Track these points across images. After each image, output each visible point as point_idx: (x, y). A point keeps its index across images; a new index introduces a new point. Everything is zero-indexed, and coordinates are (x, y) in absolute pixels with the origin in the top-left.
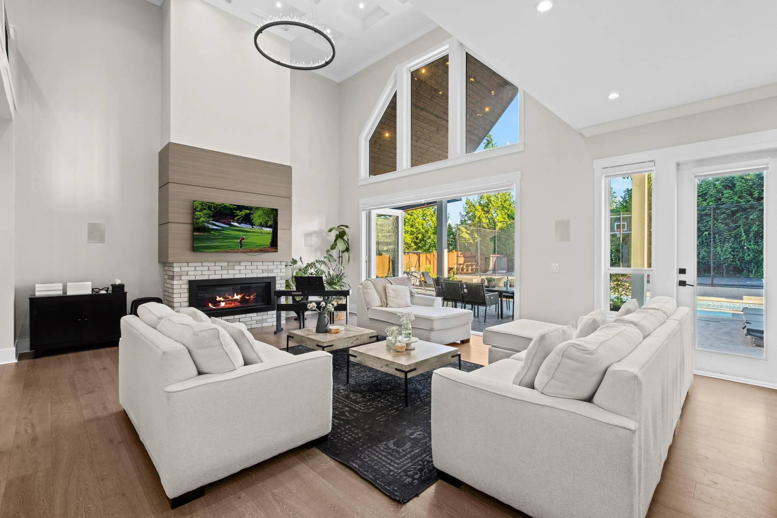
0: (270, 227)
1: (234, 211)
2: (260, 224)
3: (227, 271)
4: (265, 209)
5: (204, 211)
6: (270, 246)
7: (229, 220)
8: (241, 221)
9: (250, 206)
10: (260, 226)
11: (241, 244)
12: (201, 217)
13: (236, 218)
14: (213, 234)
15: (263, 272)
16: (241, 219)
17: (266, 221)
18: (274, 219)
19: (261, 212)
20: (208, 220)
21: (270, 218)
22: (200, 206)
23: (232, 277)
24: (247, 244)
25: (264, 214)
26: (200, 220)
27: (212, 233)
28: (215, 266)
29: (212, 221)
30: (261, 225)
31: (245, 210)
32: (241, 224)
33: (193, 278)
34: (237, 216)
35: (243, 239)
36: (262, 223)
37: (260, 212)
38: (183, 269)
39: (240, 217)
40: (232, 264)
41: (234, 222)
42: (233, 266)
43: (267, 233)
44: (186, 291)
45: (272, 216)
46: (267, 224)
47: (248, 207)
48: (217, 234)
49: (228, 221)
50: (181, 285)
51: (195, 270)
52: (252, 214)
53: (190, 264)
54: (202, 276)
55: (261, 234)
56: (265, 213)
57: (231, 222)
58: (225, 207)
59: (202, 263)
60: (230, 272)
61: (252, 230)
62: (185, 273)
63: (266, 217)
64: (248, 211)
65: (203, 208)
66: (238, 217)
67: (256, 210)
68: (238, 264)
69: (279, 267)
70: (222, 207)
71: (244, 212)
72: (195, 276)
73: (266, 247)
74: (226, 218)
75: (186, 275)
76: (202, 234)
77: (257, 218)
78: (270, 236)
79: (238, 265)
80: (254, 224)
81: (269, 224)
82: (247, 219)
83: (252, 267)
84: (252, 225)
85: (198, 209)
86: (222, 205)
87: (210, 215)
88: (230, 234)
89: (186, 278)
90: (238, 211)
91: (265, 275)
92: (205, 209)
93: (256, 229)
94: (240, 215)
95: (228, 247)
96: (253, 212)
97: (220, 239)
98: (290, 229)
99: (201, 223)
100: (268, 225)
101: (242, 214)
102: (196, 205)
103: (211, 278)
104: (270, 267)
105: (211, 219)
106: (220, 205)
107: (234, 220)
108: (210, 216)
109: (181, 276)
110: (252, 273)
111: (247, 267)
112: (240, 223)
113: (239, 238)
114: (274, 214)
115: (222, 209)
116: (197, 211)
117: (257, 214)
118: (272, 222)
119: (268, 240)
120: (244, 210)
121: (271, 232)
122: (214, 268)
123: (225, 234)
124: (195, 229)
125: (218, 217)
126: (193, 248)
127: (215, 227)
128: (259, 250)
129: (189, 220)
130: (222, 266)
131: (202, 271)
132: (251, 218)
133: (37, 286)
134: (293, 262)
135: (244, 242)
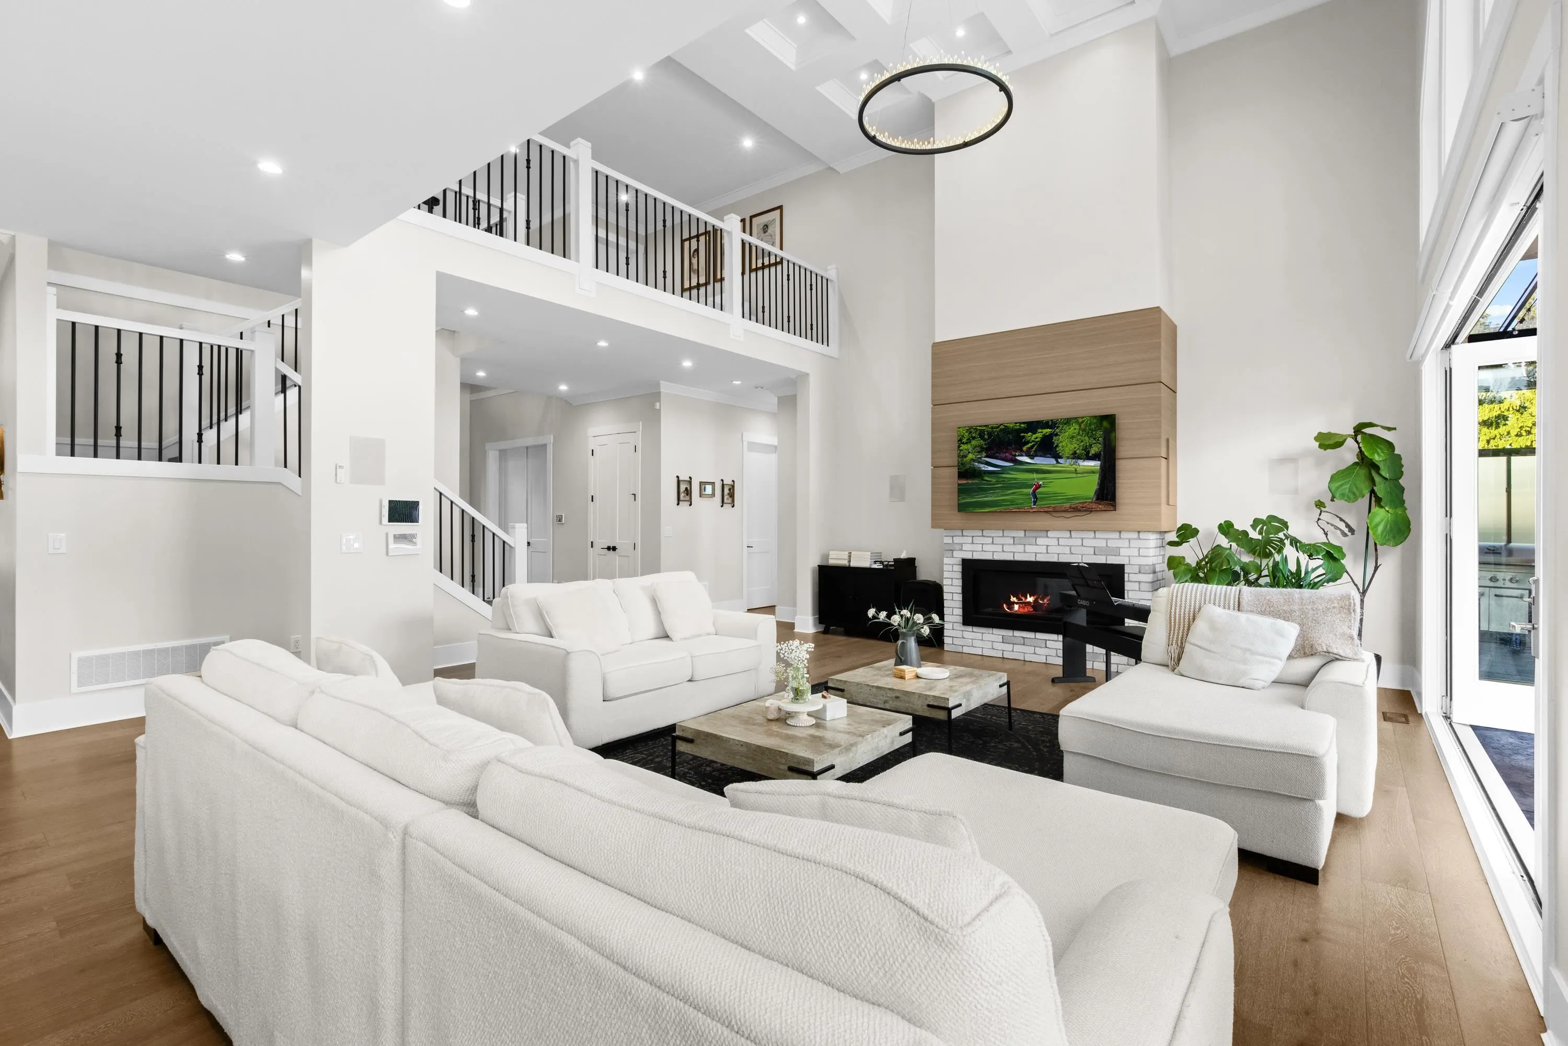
0: (1095, 457)
1: (1022, 434)
2: (1072, 454)
3: (1022, 547)
4: (1083, 422)
5: (974, 442)
6: (1094, 499)
7: (1014, 453)
8: (1035, 451)
9: (1052, 420)
10: (1073, 458)
11: (1035, 497)
12: (969, 452)
13: (1025, 448)
14: (987, 481)
15: (1095, 554)
16: (1034, 449)
17: (1086, 446)
18: (1104, 439)
19: (1075, 429)
20: (979, 456)
21: (1095, 439)
22: (967, 434)
23: (1033, 559)
24: (1048, 496)
25: (1081, 433)
26: (968, 458)
27: (986, 478)
28: (1003, 536)
29: (986, 457)
30: (1075, 456)
31: (1043, 429)
32: (1035, 458)
33: (968, 556)
34: (1028, 442)
35: (1039, 486)
36: (1078, 452)
37: (1072, 428)
38: (957, 540)
39: (1033, 443)
40: (1033, 534)
41: (1022, 455)
42: (1033, 537)
43: (1087, 473)
44: (960, 575)
45: (1099, 433)
46: (1088, 452)
47: (1047, 422)
48: (994, 480)
49: (1011, 454)
50: (953, 565)
51: (972, 543)
52: (1057, 435)
53: (964, 532)
54: (983, 553)
55: (1074, 475)
56: (1084, 430)
57: (1016, 456)
58: (1006, 430)
59: (983, 530)
60: (1029, 548)
61: (1057, 467)
62: (958, 547)
63: (1086, 438)
64: (1047, 431)
65: (972, 437)
66: (1029, 445)
67: (1065, 426)
68: (1045, 534)
69: (1133, 543)
70: (1001, 430)
71: (1039, 434)
72: (972, 551)
73: (1086, 502)
74: (1007, 449)
75: (959, 550)
76: (970, 482)
77: (1066, 442)
78: (1096, 478)
79: (1044, 537)
80: (1061, 454)
81: (1093, 451)
82: (1047, 448)
83: (1071, 542)
84: (1057, 457)
85: (964, 440)
86: (1002, 427)
87: (982, 447)
88: (1015, 479)
89: (961, 555)
90: (1030, 434)
91: (1102, 559)
92: (974, 438)
93: (1065, 464)
94: (1033, 441)
95: (1012, 502)
96: (1058, 430)
97: (997, 488)
98: (1156, 456)
99: (970, 463)
100: (1090, 455)
101: (1037, 438)
102: (962, 434)
103: (997, 557)
104: (1112, 544)
105: (984, 454)
106: (998, 427)
107: (1022, 451)
108: (982, 449)
109: (953, 551)
110: (1071, 553)
111: (1062, 542)
112: (1032, 457)
113: (1032, 484)
114: (1106, 428)
115: (1001, 435)
116: (963, 443)
117: (1067, 434)
118: (1100, 446)
119: (1091, 485)
120: (1040, 430)
121: (1099, 468)
122: (1002, 541)
123: (1006, 480)
124: (962, 475)
125: (995, 449)
126: (962, 508)
127: (990, 468)
128: (1070, 507)
129: (954, 460)
130: (1014, 538)
131: (983, 544)
132: (1053, 443)
133: (831, 552)
134: (1187, 533)
135: (1041, 493)
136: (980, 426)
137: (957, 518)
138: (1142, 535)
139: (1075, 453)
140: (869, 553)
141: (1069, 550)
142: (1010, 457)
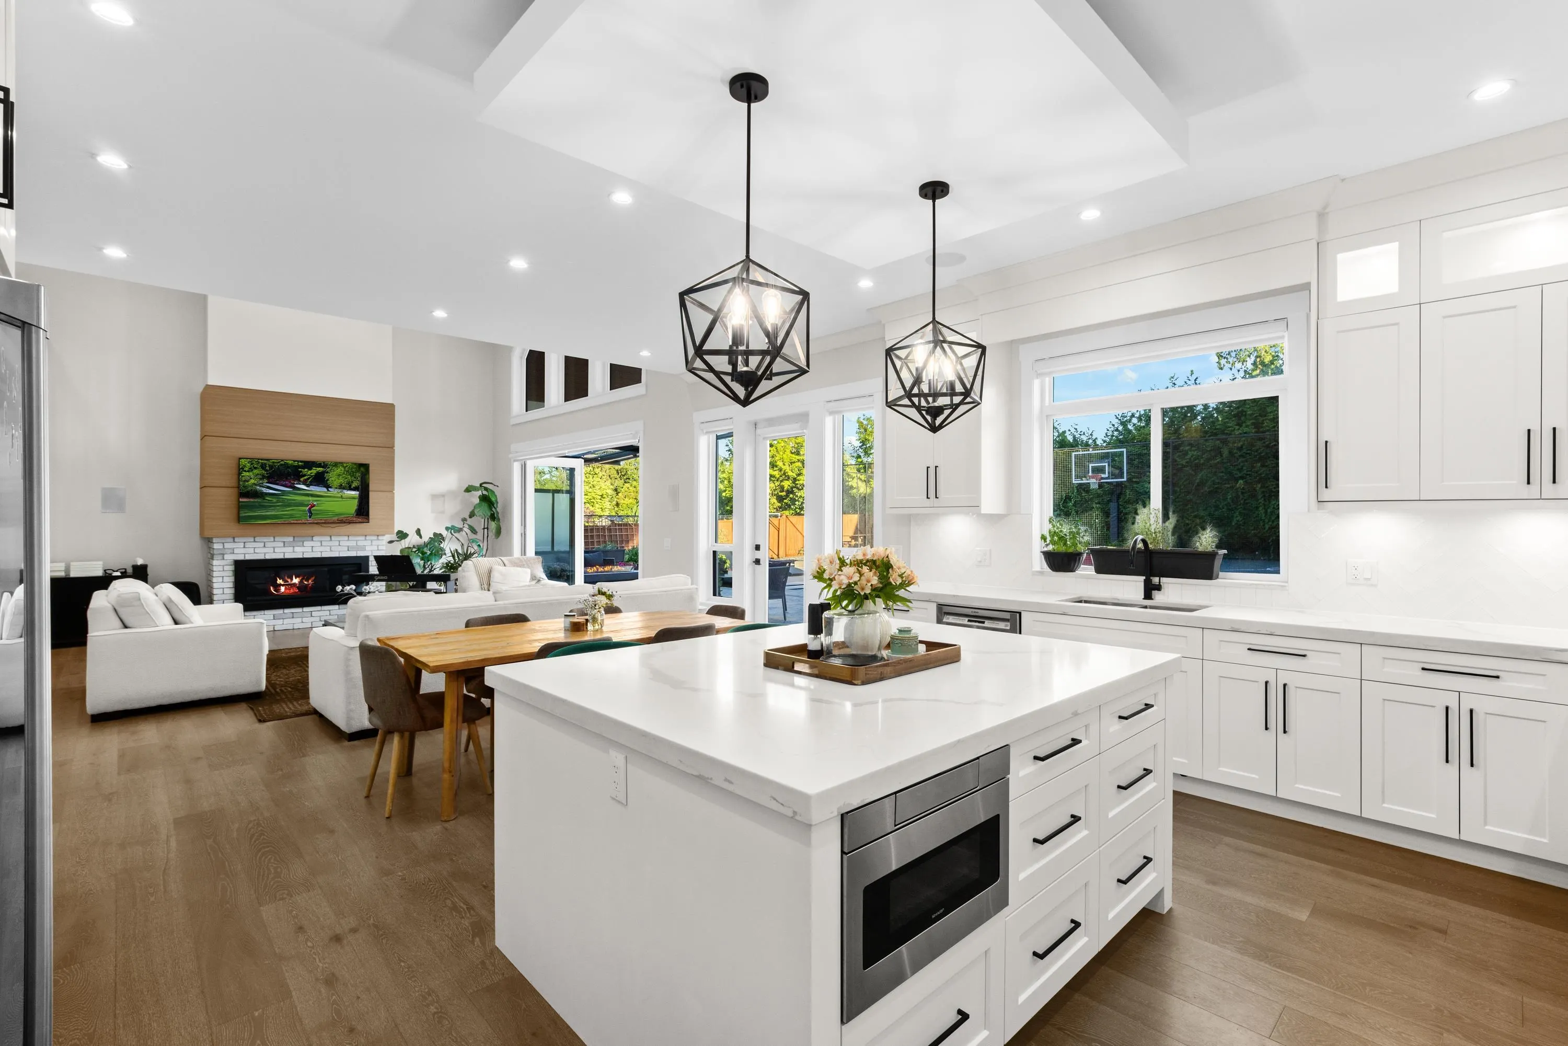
0: (355, 489)
1: (300, 470)
2: (339, 486)
3: (292, 548)
4: (347, 466)
5: (256, 471)
6: (354, 516)
7: (292, 482)
8: (310, 482)
9: (324, 463)
10: (340, 489)
11: (310, 513)
12: (251, 478)
13: (302, 479)
14: (269, 500)
15: (348, 550)
16: (309, 480)
17: (349, 481)
18: (362, 478)
19: (341, 470)
20: (261, 482)
21: (355, 478)
22: (249, 464)
23: (301, 556)
25: (346, 473)
26: (249, 483)
27: (267, 498)
28: (274, 541)
29: (267, 483)
30: (341, 487)
31: (316, 467)
32: (311, 487)
33: (241, 557)
34: (305, 475)
35: (314, 506)
36: (343, 485)
37: (339, 469)
38: (227, 546)
39: (308, 477)
40: (299, 538)
41: (300, 484)
42: (301, 541)
43: (350, 498)
44: (231, 574)
45: (358, 474)
46: (350, 486)
47: (320, 463)
48: (275, 500)
49: (290, 482)
50: (223, 566)
51: (244, 547)
52: (327, 472)
53: (236, 540)
54: (255, 554)
55: (341, 499)
56: (347, 471)
57: (295, 484)
58: (286, 466)
59: (254, 537)
60: (297, 549)
61: (327, 493)
62: (229, 551)
63: (349, 476)
64: (321, 469)
66: (306, 477)
67: (334, 467)
68: (310, 539)
69: (374, 543)
70: (282, 464)
71: (314, 471)
72: (245, 554)
73: (349, 517)
74: (287, 479)
75: (231, 553)
76: (252, 500)
77: (334, 477)
78: (356, 502)
79: (310, 541)
80: (330, 485)
81: (353, 486)
82: (320, 480)
83: (331, 543)
84: (328, 487)
85: (246, 469)
86: (282, 462)
88: (294, 500)
89: (230, 558)
90: (306, 470)
91: (353, 554)
92: (255, 468)
93: (334, 492)
94: (309, 475)
95: (291, 516)
96: (328, 469)
97: (278, 506)
98: (391, 491)
99: (251, 486)
100: (352, 487)
101: (312, 473)
102: (243, 463)
103: (268, 557)
104: (360, 543)
105: (266, 481)
106: (279, 462)
107: (300, 481)
108: (263, 477)
109: (223, 554)
110: (331, 551)
111: (324, 543)
112: (308, 486)
113: (308, 504)
114: (362, 471)
115: (281, 467)
116: (245, 471)
117: (335, 472)
118: (359, 482)
119: (353, 506)
120: (314, 468)
121: (358, 496)
122: (273, 545)
123: (286, 500)
124: (242, 495)
125: (276, 477)
126: (239, 519)
127: (271, 491)
128: (337, 520)
129: (233, 482)
130: (284, 542)
131: (254, 548)
132: (325, 478)
134: (402, 535)
135: (314, 510)
136: (262, 460)
137: (234, 528)
138: (380, 538)
139: (341, 485)
141: (329, 549)
142: (290, 484)
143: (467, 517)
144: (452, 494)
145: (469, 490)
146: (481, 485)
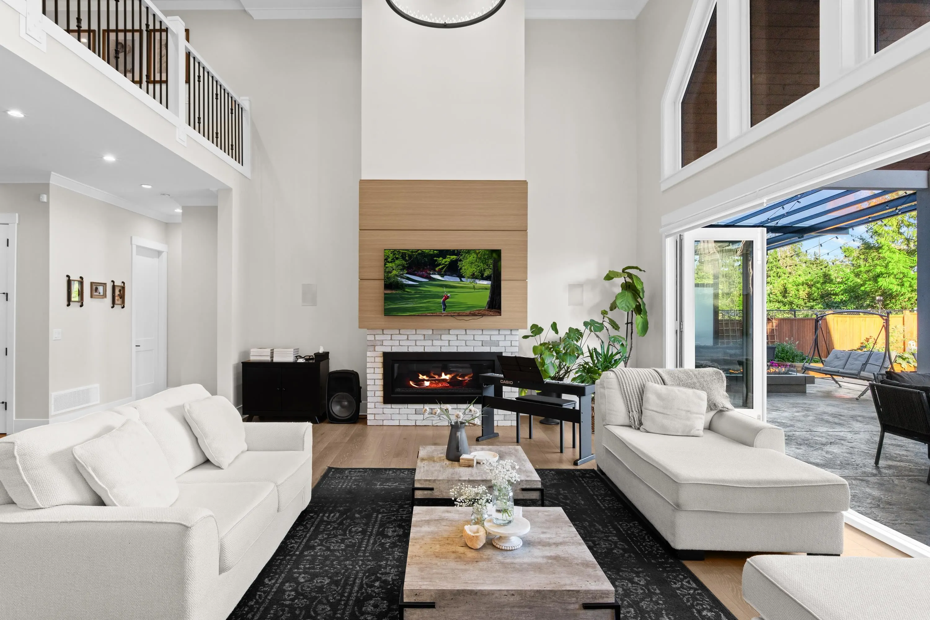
0: (487, 278)
1: (435, 258)
2: (472, 275)
3: (431, 342)
4: (479, 252)
5: (397, 262)
6: (487, 308)
7: (429, 272)
8: (444, 271)
9: (457, 250)
10: (472, 278)
11: (444, 305)
12: (393, 269)
13: (437, 269)
14: (408, 292)
15: (482, 345)
17: (482, 270)
18: (494, 266)
19: (474, 257)
20: (401, 273)
21: (487, 265)
22: (391, 255)
23: (438, 350)
24: (454, 305)
25: (478, 260)
26: (392, 274)
27: (407, 290)
28: (416, 334)
29: (407, 273)
30: (474, 277)
31: (450, 255)
32: (445, 276)
33: (388, 350)
34: (440, 265)
35: (447, 298)
36: (476, 274)
37: (472, 257)
38: (377, 338)
39: (443, 266)
40: (438, 332)
41: (435, 274)
42: (439, 334)
43: (482, 289)
44: (381, 365)
45: (491, 261)
46: (482, 275)
47: (454, 251)
48: (413, 292)
49: (426, 272)
50: (375, 357)
51: (391, 339)
52: (461, 260)
53: (385, 332)
54: (400, 347)
55: (473, 290)
56: (480, 258)
57: (430, 274)
58: (422, 254)
59: (400, 330)
60: (436, 343)
61: (460, 284)
62: (379, 343)
63: (482, 264)
64: (454, 257)
65: (396, 257)
66: (441, 267)
67: (467, 254)
68: (447, 332)
69: (508, 338)
70: (419, 254)
71: (448, 260)
72: (392, 346)
73: (481, 310)
74: (424, 269)
75: (381, 345)
76: (394, 292)
77: (467, 266)
78: (488, 293)
79: (447, 334)
80: (463, 275)
81: (486, 274)
82: (454, 269)
83: (466, 337)
84: (461, 276)
85: (390, 260)
86: (419, 251)
87: (403, 266)
88: (429, 291)
89: (381, 349)
90: (441, 258)
91: (486, 349)
92: (397, 259)
93: (467, 282)
94: (443, 264)
95: (427, 309)
96: (461, 257)
97: (416, 298)
98: (525, 280)
99: (394, 278)
100: (484, 276)
101: (446, 262)
102: (387, 254)
103: (411, 350)
104: (494, 338)
105: (405, 271)
106: (417, 252)
107: (435, 271)
108: (404, 268)
109: (375, 346)
110: (466, 346)
111: (459, 337)
112: (442, 276)
113: (442, 296)
114: (494, 258)
115: (419, 257)
116: (389, 262)
117: (468, 260)
118: (491, 270)
119: (484, 298)
120: (448, 256)
121: (490, 286)
122: (415, 337)
123: (423, 292)
124: (388, 286)
125: (414, 268)
126: (387, 312)
127: (410, 283)
128: (470, 313)
129: (381, 275)
130: (424, 335)
131: (400, 340)
132: (458, 266)
133: (252, 350)
134: (537, 330)
135: (449, 303)
136: (402, 250)
137: (383, 320)
138: (513, 333)
139: (474, 274)
140: (292, 350)
141: (465, 343)
142: (426, 275)
143: (608, 309)
144: (592, 283)
145: (609, 277)
146: (623, 271)
